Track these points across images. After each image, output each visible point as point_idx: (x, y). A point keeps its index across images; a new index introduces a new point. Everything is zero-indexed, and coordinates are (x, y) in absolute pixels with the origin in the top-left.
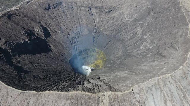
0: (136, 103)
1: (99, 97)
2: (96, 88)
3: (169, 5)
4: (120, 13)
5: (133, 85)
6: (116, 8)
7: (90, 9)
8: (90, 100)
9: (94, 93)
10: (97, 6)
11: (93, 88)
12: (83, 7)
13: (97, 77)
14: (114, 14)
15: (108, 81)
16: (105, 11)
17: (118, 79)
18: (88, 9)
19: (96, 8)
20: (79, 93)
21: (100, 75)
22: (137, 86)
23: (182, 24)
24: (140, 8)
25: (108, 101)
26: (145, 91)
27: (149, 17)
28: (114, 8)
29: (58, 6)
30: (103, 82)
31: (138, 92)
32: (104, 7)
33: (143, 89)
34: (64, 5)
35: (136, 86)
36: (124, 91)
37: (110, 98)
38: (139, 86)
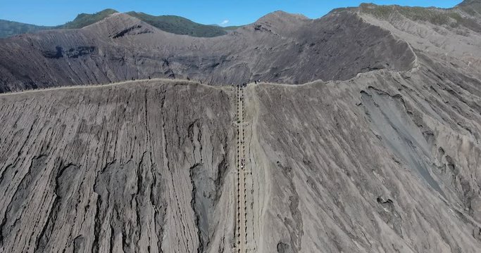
3: (337, 25)
4: (238, 67)
6: (227, 59)
7: (167, 63)
10: (183, 56)
12: (150, 58)
14: (224, 71)
16: (203, 66)
18: (162, 63)
19: (181, 60)
23: (375, 37)
24: (278, 51)
27: (303, 55)
28: (224, 59)
29: (85, 54)
32: (200, 59)
34: (101, 52)
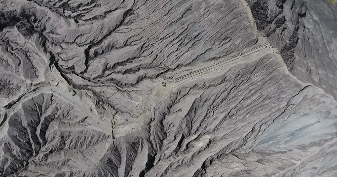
0: (283, 101)
1: (257, 41)
2: (273, 26)
5: (319, 85)
8: (243, 30)
9: (260, 28)
11: (268, 19)
13: (303, 9)
15: (304, 36)
17: (320, 51)
20: (243, 5)
21: (312, 12)
22: (321, 91)
25: (261, 57)
26: (316, 108)
30: (297, 29)
31: (309, 97)
33: (319, 103)
35: (319, 89)
36: (294, 74)
37: (267, 57)
38: (323, 96)
